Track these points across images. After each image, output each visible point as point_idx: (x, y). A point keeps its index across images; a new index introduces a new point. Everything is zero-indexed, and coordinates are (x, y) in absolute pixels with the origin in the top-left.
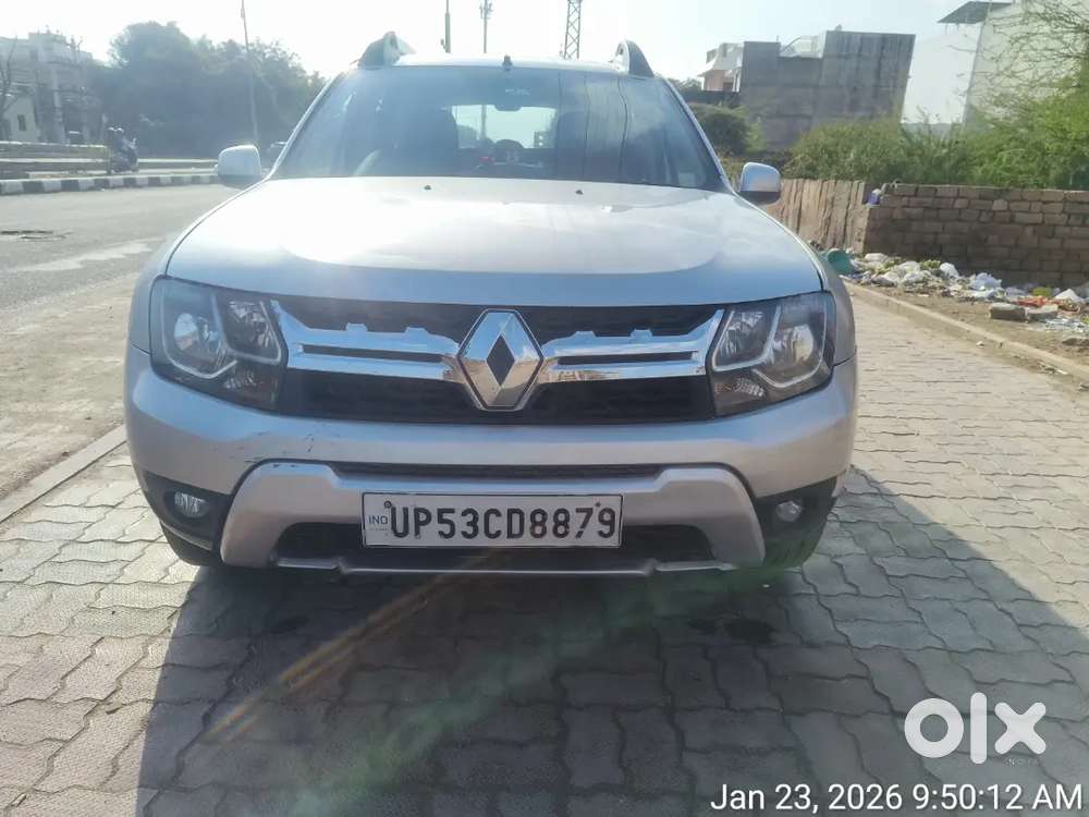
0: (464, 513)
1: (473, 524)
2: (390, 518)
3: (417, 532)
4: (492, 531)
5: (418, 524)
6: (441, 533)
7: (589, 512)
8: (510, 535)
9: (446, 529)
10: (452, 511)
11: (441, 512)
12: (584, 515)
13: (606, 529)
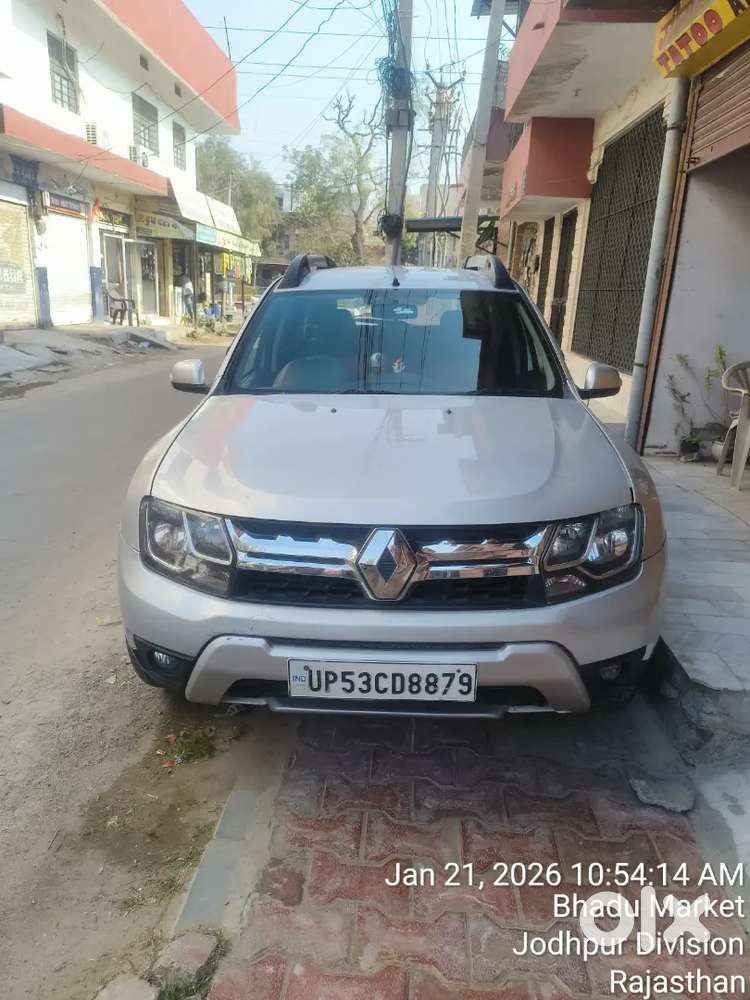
0: (361, 676)
1: (367, 683)
2: (307, 678)
3: (327, 688)
4: (381, 689)
5: (328, 682)
6: (344, 689)
7: (452, 676)
8: (394, 692)
9: (348, 686)
10: (351, 673)
11: (344, 674)
12: (449, 678)
13: (465, 689)
